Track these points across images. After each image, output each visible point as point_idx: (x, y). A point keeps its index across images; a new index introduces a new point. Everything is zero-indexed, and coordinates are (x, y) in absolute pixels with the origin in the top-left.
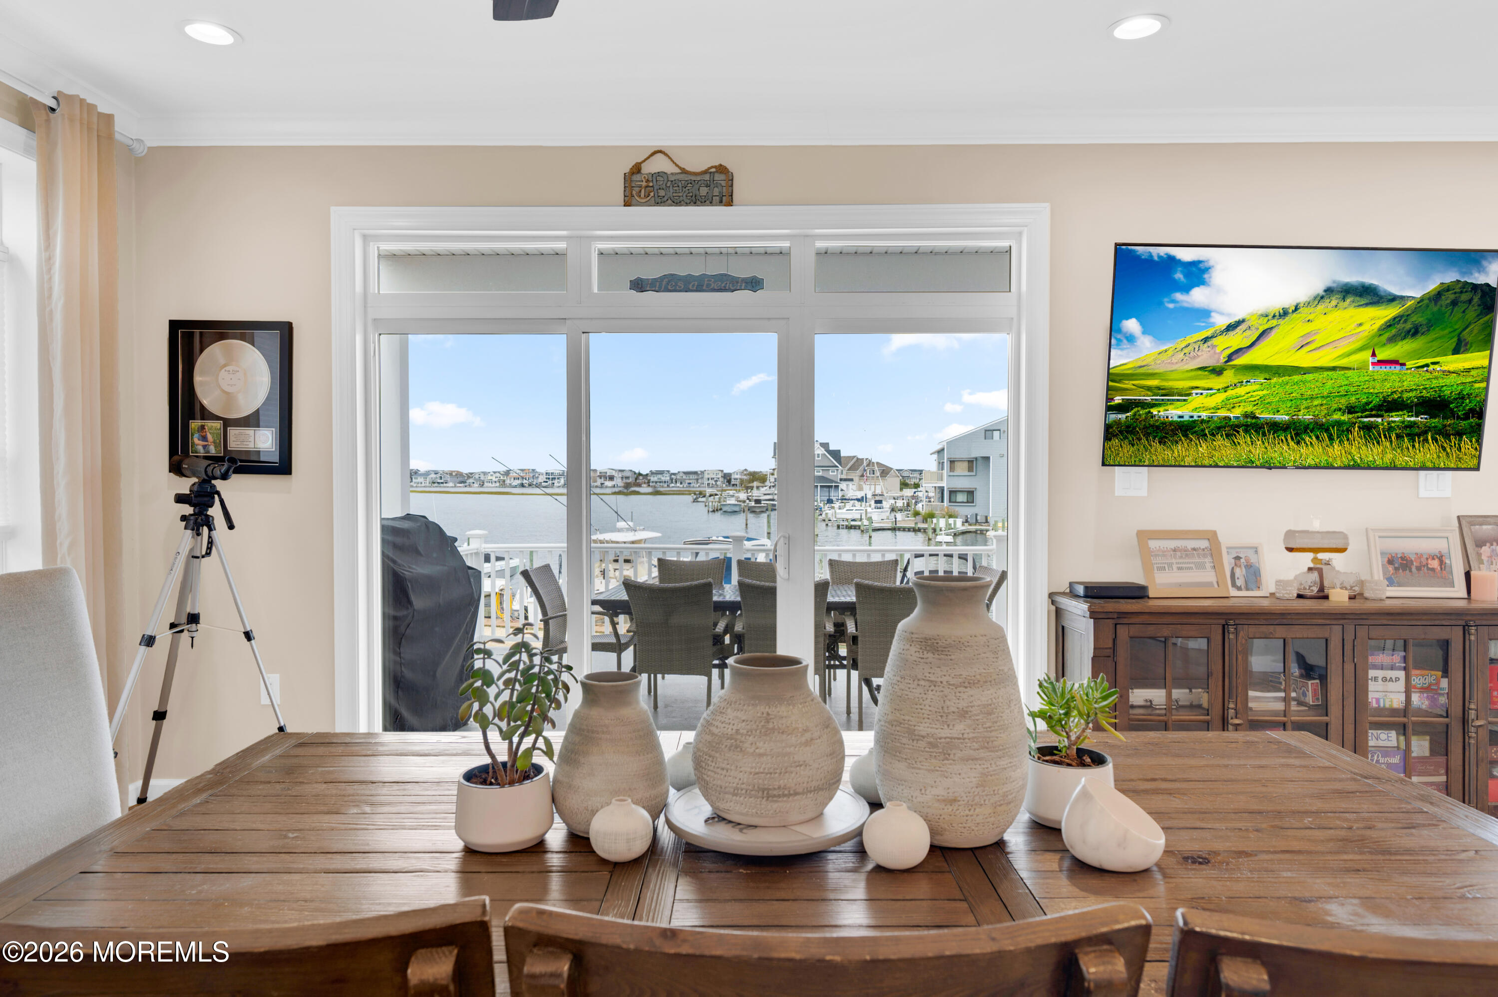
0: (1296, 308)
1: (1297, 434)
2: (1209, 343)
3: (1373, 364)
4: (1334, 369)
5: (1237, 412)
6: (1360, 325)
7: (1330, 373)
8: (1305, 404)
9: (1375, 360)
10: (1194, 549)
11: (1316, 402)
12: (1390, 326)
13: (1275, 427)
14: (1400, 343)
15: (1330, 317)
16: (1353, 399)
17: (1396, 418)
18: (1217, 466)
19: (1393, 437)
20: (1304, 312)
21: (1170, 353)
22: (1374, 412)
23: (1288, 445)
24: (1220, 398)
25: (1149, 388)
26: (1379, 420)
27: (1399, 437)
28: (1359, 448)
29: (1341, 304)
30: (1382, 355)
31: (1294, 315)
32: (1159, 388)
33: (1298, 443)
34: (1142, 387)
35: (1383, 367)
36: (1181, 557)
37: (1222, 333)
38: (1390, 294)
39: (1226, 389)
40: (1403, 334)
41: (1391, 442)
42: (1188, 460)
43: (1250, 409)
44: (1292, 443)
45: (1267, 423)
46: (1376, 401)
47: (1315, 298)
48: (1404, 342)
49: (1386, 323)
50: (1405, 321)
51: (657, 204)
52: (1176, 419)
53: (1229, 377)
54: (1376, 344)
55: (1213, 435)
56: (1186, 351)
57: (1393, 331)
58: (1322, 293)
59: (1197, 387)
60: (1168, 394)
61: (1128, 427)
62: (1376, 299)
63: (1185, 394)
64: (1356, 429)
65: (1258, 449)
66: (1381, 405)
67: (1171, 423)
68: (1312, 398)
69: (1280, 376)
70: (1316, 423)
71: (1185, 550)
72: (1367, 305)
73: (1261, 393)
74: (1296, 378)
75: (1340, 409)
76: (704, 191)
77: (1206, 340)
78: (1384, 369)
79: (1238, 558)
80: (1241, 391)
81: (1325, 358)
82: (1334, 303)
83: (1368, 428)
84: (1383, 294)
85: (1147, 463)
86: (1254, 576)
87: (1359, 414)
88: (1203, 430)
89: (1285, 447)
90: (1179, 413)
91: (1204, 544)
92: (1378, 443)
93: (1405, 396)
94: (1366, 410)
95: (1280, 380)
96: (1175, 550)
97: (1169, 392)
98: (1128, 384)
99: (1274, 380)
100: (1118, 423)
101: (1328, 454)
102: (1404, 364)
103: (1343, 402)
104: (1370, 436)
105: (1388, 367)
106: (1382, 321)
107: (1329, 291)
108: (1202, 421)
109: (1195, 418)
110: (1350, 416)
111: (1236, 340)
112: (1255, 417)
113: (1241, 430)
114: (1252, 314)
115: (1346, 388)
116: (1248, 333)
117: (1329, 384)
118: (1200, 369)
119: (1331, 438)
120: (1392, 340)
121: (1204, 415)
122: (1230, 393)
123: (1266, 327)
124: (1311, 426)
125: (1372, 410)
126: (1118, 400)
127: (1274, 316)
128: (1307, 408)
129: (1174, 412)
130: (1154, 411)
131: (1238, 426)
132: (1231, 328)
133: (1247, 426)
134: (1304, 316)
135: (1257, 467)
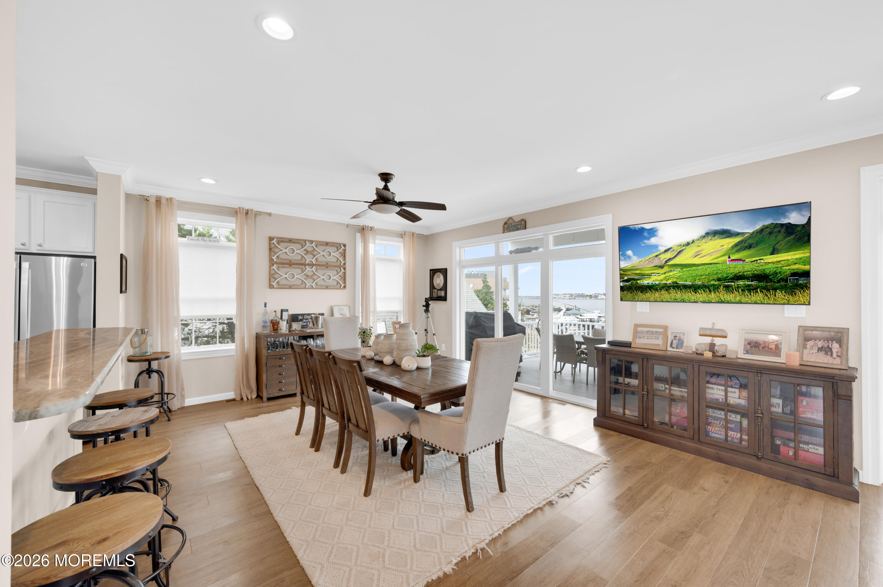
0: (693, 242)
1: (695, 290)
2: (658, 257)
3: (729, 261)
4: (711, 264)
5: (670, 281)
6: (722, 246)
7: (709, 266)
8: (698, 278)
9: (730, 259)
10: (656, 332)
11: (703, 277)
12: (737, 245)
13: (685, 287)
14: (742, 252)
15: (708, 244)
16: (720, 276)
17: (741, 283)
18: (663, 301)
19: (740, 290)
20: (696, 243)
21: (643, 261)
22: (730, 281)
23: (691, 293)
24: (663, 276)
25: (636, 274)
26: (733, 284)
27: (742, 290)
28: (723, 295)
29: (713, 238)
30: (733, 258)
31: (692, 244)
32: (640, 274)
33: (696, 293)
34: (634, 273)
35: (734, 262)
36: (650, 334)
37: (663, 253)
38: (736, 232)
39: (665, 273)
40: (744, 248)
41: (739, 292)
42: (652, 299)
43: (675, 280)
44: (693, 293)
45: (682, 286)
46: (731, 276)
47: (701, 237)
48: (744, 251)
49: (735, 244)
50: (745, 243)
51: (509, 232)
52: (646, 284)
53: (666, 269)
54: (730, 253)
55: (661, 290)
56: (649, 260)
57: (739, 247)
58: (704, 234)
59: (654, 273)
60: (643, 276)
61: (629, 287)
62: (729, 235)
63: (649, 275)
64: (722, 287)
65: (679, 295)
66: (734, 278)
67: (645, 286)
68: (701, 276)
69: (687, 268)
70: (703, 285)
71: (652, 332)
72: (725, 238)
73: (679, 274)
74: (694, 268)
75: (714, 280)
76: (519, 226)
77: (657, 256)
78: (734, 263)
79: (676, 336)
80: (671, 274)
81: (707, 260)
82: (710, 238)
83: (727, 287)
84: (733, 232)
85: (636, 300)
86: (681, 343)
87: (723, 281)
88: (657, 288)
89: (690, 294)
90: (648, 282)
91: (662, 330)
92: (733, 293)
93: (745, 274)
94: (726, 280)
95: (687, 269)
96: (648, 332)
97: (644, 275)
98: (629, 273)
99: (685, 269)
100: (626, 286)
101: (709, 297)
102: (745, 261)
103: (715, 277)
104: (728, 290)
105: (736, 262)
106: (733, 244)
107: (707, 234)
108: (656, 285)
109: (654, 284)
110: (719, 282)
111: (668, 255)
112: (677, 283)
113: (671, 288)
114: (675, 245)
115: (717, 271)
116: (673, 252)
117: (709, 270)
118: (655, 266)
119: (710, 291)
120: (738, 251)
121: (657, 283)
122: (667, 274)
123: (680, 250)
124: (701, 286)
125: (729, 279)
126: (626, 278)
127: (684, 245)
128: (699, 279)
129: (646, 282)
130: (639, 282)
131: (670, 287)
132: (666, 251)
133: (674, 286)
134: (696, 244)
135: (678, 302)
